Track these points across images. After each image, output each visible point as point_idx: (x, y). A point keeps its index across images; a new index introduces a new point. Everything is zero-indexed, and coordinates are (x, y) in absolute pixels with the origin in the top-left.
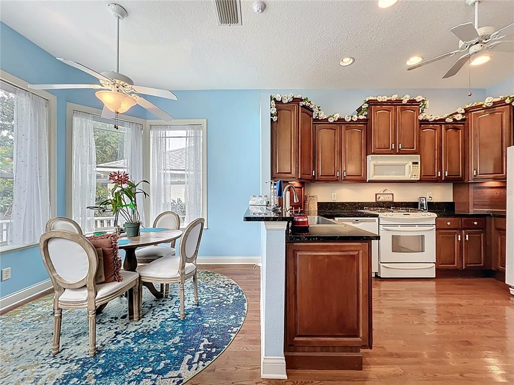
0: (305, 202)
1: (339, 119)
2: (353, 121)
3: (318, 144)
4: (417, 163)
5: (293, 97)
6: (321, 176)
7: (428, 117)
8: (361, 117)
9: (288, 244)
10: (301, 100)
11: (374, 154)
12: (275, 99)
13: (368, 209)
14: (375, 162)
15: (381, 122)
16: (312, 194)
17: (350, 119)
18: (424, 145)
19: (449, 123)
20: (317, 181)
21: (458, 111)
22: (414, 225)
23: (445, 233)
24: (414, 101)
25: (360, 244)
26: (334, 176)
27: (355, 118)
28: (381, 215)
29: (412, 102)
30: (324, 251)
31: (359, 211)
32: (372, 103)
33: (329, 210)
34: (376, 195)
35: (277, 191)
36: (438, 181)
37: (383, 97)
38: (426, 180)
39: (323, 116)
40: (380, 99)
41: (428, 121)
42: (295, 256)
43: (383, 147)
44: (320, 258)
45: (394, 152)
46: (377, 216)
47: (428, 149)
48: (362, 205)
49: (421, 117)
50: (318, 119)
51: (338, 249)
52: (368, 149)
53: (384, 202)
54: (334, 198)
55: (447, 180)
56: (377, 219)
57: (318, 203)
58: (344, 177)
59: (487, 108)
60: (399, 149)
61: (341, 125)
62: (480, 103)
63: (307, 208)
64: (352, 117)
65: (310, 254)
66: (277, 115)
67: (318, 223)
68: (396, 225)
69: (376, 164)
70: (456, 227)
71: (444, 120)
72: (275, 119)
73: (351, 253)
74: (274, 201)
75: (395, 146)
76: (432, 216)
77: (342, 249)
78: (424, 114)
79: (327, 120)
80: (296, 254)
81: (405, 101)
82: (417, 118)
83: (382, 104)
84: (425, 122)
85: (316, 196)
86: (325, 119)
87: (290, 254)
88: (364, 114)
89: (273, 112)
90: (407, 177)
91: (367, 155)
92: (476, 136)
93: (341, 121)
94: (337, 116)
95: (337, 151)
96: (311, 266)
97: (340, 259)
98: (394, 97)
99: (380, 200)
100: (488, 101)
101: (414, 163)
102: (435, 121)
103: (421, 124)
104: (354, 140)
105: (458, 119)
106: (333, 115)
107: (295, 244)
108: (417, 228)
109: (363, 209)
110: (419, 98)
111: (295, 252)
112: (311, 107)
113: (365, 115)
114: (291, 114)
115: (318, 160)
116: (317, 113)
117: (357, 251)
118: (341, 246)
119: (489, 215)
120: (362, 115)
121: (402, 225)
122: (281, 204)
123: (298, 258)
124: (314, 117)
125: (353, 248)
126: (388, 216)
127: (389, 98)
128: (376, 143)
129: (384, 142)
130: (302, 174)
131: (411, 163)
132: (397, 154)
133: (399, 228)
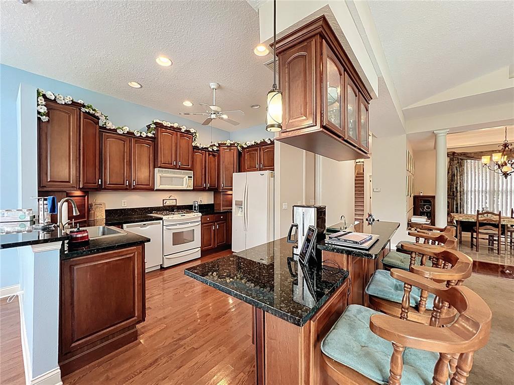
0: (89, 211)
1: (128, 132)
2: (142, 137)
3: (105, 152)
4: (191, 177)
5: (72, 101)
6: (109, 184)
7: (198, 145)
8: (150, 135)
9: (63, 261)
10: (84, 106)
11: (160, 167)
12: (44, 96)
13: (156, 213)
14: (161, 174)
15: (166, 143)
16: (98, 202)
17: (139, 135)
18: (196, 164)
19: (210, 151)
20: (105, 189)
21: (215, 144)
22: (188, 223)
23: (206, 226)
24: (189, 131)
25: (135, 247)
26: (124, 184)
27: (144, 134)
28: (164, 218)
29: (188, 132)
30: (103, 260)
31: (148, 215)
32: (159, 126)
33: (117, 217)
34: (163, 200)
35: (49, 207)
36: (204, 190)
37: (167, 123)
38: (197, 189)
39: (110, 125)
40: (165, 124)
41: (198, 147)
42: (71, 270)
43: (167, 163)
44: (99, 266)
45: (175, 168)
46: (161, 219)
47: (198, 167)
48: (152, 210)
49: (194, 144)
50: (105, 127)
51: (116, 255)
52: (155, 163)
53: (169, 206)
54: (124, 205)
55: (210, 190)
56: (161, 221)
57: (106, 211)
58: (134, 186)
59: (228, 146)
60: (179, 166)
61: (131, 138)
62: (225, 142)
63: (93, 217)
64: (141, 133)
65: (89, 264)
66: (47, 114)
67: (104, 234)
68: (176, 225)
69: (162, 176)
70: (212, 221)
71: (207, 148)
72: (45, 119)
73: (128, 256)
74: (44, 218)
75: (176, 163)
76: (199, 215)
77: (121, 254)
78: (196, 142)
79: (115, 130)
80: (73, 268)
81: (183, 130)
82: (191, 144)
83: (166, 127)
84: (196, 148)
85: (104, 204)
86: (114, 129)
87: (66, 270)
88: (152, 132)
89: (42, 111)
90: (184, 187)
91: (154, 168)
92: (223, 162)
93: (130, 134)
94: (126, 129)
95: (127, 161)
96: (90, 275)
97: (118, 262)
98: (176, 125)
99: (166, 204)
100: (228, 143)
101: (189, 177)
102: (202, 148)
103: (194, 149)
104: (143, 153)
105: (215, 150)
106: (123, 127)
107: (71, 260)
108: (190, 225)
109: (152, 213)
110: (192, 131)
111: (72, 267)
112: (97, 115)
113: (153, 134)
114: (69, 117)
115: (105, 169)
116: (104, 121)
117: (132, 253)
118: (120, 252)
119: (228, 211)
120: (150, 132)
121: (180, 224)
122: (54, 219)
123: (75, 272)
124: (101, 124)
125: (129, 252)
126: (170, 219)
127: (172, 125)
128: (161, 159)
129: (168, 159)
130: (84, 183)
131: (187, 177)
132: (179, 169)
133: (178, 226)
